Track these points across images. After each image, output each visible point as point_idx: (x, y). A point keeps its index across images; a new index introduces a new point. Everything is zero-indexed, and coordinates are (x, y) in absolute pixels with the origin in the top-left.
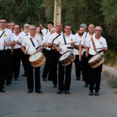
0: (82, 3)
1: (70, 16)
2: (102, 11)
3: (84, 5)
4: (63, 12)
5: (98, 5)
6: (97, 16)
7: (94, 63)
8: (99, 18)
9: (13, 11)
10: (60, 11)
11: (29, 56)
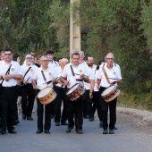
0: (112, 18)
1: (94, 39)
2: (142, 30)
3: (114, 22)
4: (84, 34)
5: (136, 21)
6: (136, 38)
7: (108, 96)
8: (139, 41)
9: (7, 35)
10: (78, 33)
11: (39, 91)
